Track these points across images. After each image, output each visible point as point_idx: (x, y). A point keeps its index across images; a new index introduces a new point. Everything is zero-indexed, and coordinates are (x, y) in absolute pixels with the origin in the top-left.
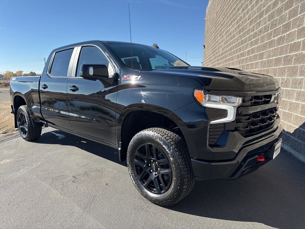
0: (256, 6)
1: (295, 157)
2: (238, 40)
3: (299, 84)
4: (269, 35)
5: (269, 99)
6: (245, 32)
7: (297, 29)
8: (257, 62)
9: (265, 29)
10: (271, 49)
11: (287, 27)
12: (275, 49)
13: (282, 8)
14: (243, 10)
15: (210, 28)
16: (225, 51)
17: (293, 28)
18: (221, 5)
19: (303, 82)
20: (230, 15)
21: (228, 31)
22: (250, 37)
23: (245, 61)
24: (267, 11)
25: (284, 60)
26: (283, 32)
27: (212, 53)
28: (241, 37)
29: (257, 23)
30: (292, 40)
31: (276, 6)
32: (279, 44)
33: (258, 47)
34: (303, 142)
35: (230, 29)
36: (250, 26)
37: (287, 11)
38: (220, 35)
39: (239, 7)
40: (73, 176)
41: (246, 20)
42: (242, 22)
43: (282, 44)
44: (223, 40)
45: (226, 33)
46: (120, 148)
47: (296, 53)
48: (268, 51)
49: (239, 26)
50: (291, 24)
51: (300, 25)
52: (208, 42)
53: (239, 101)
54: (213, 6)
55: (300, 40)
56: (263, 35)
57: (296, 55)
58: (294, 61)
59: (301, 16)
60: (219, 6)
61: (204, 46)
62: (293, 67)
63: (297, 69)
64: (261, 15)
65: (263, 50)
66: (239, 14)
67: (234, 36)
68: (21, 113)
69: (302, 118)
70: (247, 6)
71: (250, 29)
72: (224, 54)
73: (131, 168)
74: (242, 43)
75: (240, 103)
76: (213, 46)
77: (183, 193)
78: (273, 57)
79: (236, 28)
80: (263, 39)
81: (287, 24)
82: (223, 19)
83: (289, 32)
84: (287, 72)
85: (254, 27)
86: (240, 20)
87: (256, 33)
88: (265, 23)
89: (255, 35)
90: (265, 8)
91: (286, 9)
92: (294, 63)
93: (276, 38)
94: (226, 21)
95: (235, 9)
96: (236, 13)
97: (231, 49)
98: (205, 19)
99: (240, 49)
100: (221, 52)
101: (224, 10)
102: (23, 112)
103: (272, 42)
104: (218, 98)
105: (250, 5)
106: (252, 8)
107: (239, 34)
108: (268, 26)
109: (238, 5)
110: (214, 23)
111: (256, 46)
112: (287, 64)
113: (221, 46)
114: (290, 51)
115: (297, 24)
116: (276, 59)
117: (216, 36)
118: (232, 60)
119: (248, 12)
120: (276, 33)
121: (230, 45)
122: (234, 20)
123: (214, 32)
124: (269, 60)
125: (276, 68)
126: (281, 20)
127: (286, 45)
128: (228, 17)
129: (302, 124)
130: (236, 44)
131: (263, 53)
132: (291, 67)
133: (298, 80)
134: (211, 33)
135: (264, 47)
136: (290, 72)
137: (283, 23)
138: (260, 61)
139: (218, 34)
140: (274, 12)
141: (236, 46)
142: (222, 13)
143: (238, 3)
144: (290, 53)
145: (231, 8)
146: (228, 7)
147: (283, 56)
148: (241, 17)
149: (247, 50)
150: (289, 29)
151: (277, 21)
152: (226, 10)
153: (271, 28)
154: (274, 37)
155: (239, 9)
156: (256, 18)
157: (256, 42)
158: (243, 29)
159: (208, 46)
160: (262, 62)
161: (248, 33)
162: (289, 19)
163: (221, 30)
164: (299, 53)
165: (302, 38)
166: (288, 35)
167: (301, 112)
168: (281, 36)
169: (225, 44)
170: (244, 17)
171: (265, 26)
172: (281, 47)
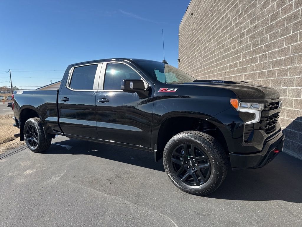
0: (236, 27)
1: (284, 153)
2: (218, 55)
3: (284, 93)
4: (252, 53)
5: (278, 105)
6: (226, 49)
7: (278, 49)
8: (240, 75)
9: (247, 47)
10: (254, 64)
11: (269, 47)
12: (258, 65)
13: (263, 31)
14: (222, 30)
15: (185, 44)
16: (204, 65)
17: (274, 48)
18: (196, 24)
19: (287, 92)
20: (208, 33)
21: (206, 47)
22: (231, 54)
23: (227, 74)
24: (248, 33)
25: (267, 74)
26: (265, 51)
27: (189, 66)
28: (222, 53)
29: (238, 42)
30: (274, 58)
31: (257, 29)
32: (261, 60)
33: (240, 62)
34: (291, 140)
35: (208, 45)
36: (230, 44)
37: (268, 34)
38: (198, 50)
39: (218, 27)
40: (107, 179)
41: (226, 39)
42: (222, 40)
43: (264, 61)
44: (201, 55)
45: (204, 49)
46: (156, 150)
47: (278, 68)
48: (250, 66)
49: (219, 44)
50: (272, 45)
51: (281, 46)
52: (183, 56)
53: (262, 107)
54: (187, 24)
55: (282, 58)
56: (245, 52)
57: (279, 70)
58: (277, 75)
59: (281, 39)
60: (195, 25)
61: (179, 60)
62: (277, 79)
63: (281, 81)
64: (242, 36)
65: (246, 65)
66: (218, 33)
67: (214, 52)
68: (30, 126)
69: (288, 120)
70: (226, 27)
71: (231, 47)
72: (203, 68)
73: (168, 166)
74: (223, 58)
75: (263, 108)
76: (190, 59)
77: (221, 182)
78: (256, 71)
79: (215, 45)
80: (245, 56)
81: (269, 45)
82: (201, 36)
83: (271, 51)
84: (271, 83)
85: (235, 45)
86: (219, 38)
87: (237, 50)
88: (247, 42)
89: (237, 52)
90: (245, 30)
91: (266, 33)
92: (277, 76)
93: (258, 55)
94: (204, 38)
95: (213, 28)
96: (214, 32)
97: (211, 63)
98: (179, 35)
99: (221, 64)
100: (199, 65)
101: (200, 28)
102: (34, 124)
103: (254, 58)
104: (248, 105)
105: (230, 27)
106: (232, 29)
107: (220, 50)
108: (250, 45)
109: (216, 25)
110: (190, 39)
111: (239, 61)
112: (271, 77)
113: (199, 60)
114: (272, 66)
115: (278, 45)
116: (259, 73)
117: (192, 51)
118: (213, 73)
119: (227, 32)
120: (258, 51)
121: (210, 60)
122: (213, 38)
123: (190, 47)
124: (253, 73)
125: (261, 80)
126: (263, 41)
127: (268, 62)
128: (206, 35)
129: (289, 125)
130: (216, 59)
131: (246, 68)
132: (275, 79)
133: (282, 90)
134: (186, 48)
135: (247, 62)
136: (274, 83)
137: (265, 44)
138: (243, 74)
139: (195, 49)
140: (255, 34)
141: (216, 61)
142: (199, 30)
143: (217, 23)
144: (272, 68)
145: (209, 27)
146: (206, 26)
147: (266, 70)
148: (220, 36)
149: (229, 64)
150: (271, 49)
151: (258, 42)
152: (204, 29)
153: (253, 47)
154: (256, 54)
155: (217, 29)
156: (237, 37)
157: (238, 58)
158: (223, 46)
159: (183, 59)
160: (245, 75)
161: (229, 50)
162: (270, 41)
163: (199, 46)
164: (281, 69)
165: (284, 57)
166: (270, 54)
167: (287, 116)
168: (264, 54)
169: (204, 58)
170: (224, 36)
171: (246, 45)
172: (263, 63)
